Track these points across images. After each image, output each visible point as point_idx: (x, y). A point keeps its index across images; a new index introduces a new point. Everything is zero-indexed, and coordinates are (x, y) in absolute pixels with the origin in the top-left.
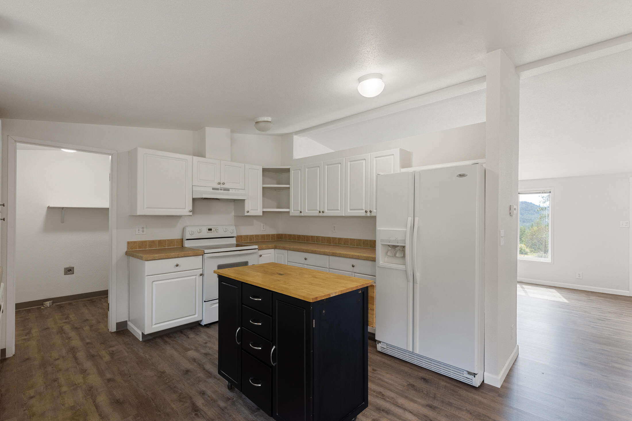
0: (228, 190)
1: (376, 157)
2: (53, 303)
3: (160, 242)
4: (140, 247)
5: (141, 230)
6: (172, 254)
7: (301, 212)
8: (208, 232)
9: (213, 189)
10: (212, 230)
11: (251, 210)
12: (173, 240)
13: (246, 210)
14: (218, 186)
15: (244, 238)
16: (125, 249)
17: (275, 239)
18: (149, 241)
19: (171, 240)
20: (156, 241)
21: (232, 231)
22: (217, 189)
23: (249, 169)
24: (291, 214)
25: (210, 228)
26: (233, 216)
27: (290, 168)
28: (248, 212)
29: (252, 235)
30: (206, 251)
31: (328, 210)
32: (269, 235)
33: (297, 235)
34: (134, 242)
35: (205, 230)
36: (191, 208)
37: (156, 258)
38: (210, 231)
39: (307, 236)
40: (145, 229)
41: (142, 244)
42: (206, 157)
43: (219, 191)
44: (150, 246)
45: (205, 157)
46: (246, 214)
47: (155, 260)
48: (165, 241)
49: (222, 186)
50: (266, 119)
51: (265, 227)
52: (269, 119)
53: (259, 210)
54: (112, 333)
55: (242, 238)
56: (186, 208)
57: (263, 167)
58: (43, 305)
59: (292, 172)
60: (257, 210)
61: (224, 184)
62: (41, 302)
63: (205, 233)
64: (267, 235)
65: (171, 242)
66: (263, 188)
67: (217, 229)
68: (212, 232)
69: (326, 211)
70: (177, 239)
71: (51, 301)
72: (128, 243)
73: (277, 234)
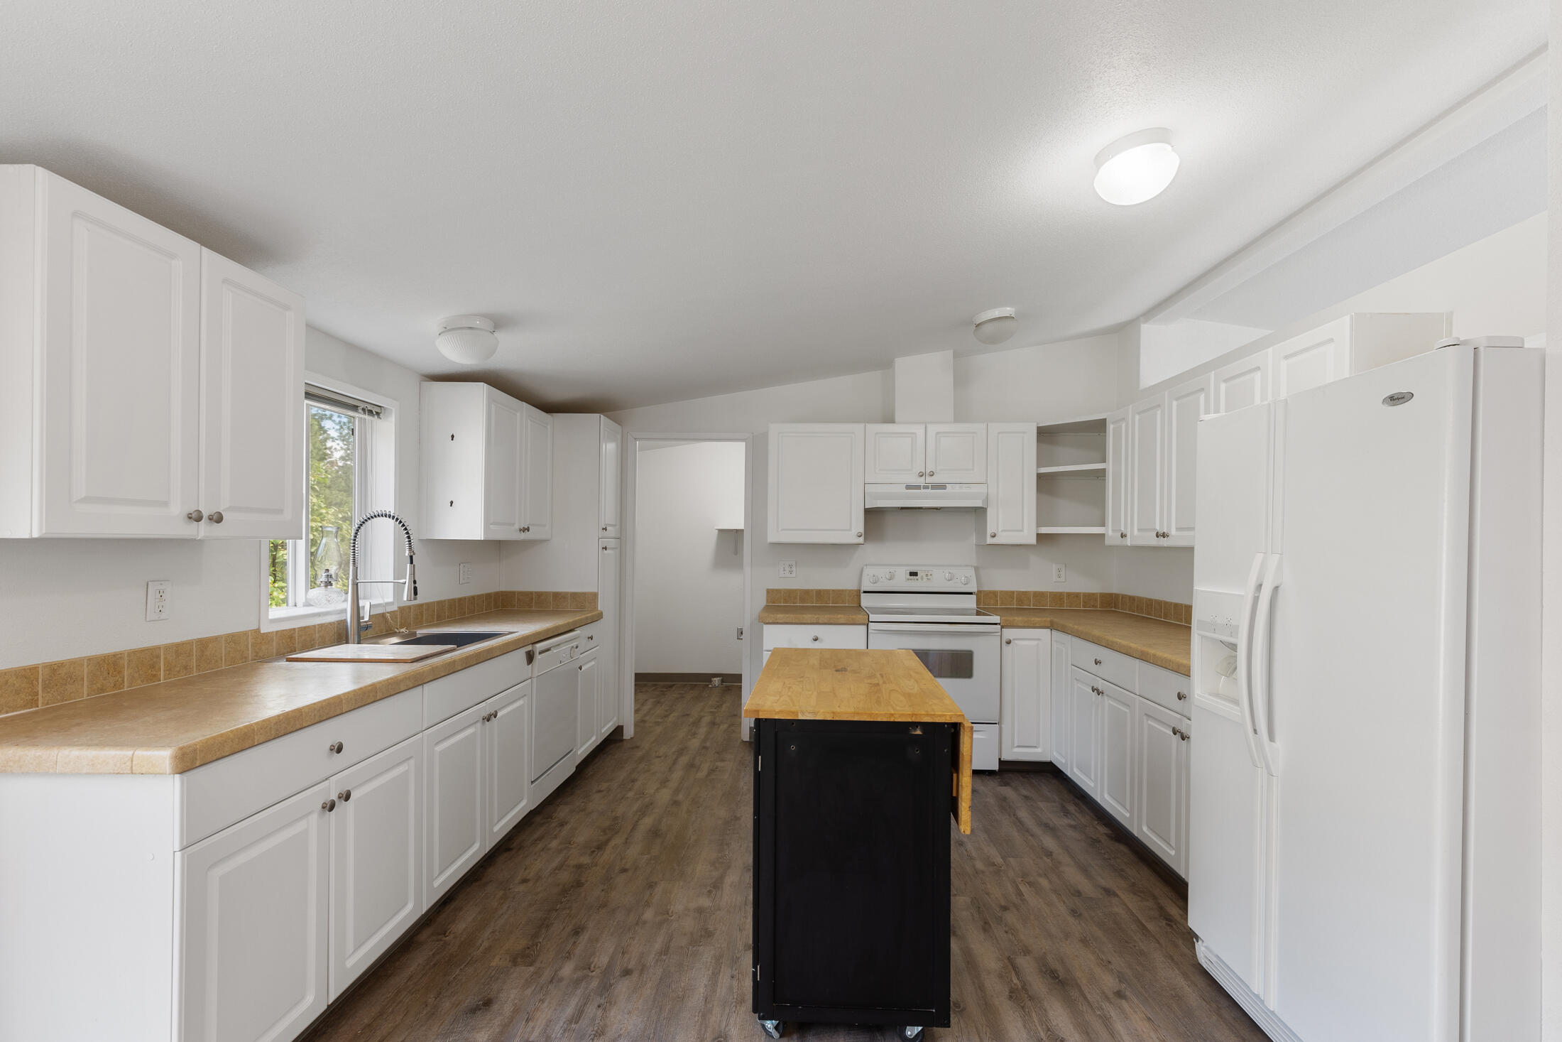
0: (942, 486)
1: (1286, 357)
2: (723, 681)
3: (820, 593)
4: (785, 601)
5: (788, 569)
6: (808, 617)
7: (1123, 536)
8: (908, 579)
9: (908, 487)
10: (917, 575)
11: (1002, 531)
12: (843, 591)
13: (989, 531)
14: (921, 481)
15: (1001, 599)
16: (764, 603)
17: (1096, 607)
18: (800, 590)
19: (839, 591)
20: (812, 590)
21: (965, 578)
22: (918, 487)
23: (999, 433)
24: (1107, 542)
25: (914, 570)
26: (974, 546)
27: (1106, 419)
28: (994, 536)
29: (1026, 592)
30: (872, 617)
31: (1178, 529)
32: (1077, 595)
33: (1147, 599)
34: (777, 590)
35: (902, 574)
36: (862, 530)
37: (778, 621)
38: (915, 577)
39: (1166, 603)
40: (794, 569)
41: (789, 595)
42: (896, 420)
43: (923, 491)
44: (802, 600)
45: (894, 423)
46: (990, 541)
47: (778, 623)
48: (827, 591)
49: (929, 480)
50: (997, 313)
51: (1063, 573)
52: (1008, 311)
53: (1026, 531)
54: (743, 742)
55: (996, 596)
56: (851, 528)
57: (1037, 424)
58: (711, 681)
59: (1110, 428)
60: (1022, 531)
61: (932, 474)
62: (707, 678)
63: (902, 582)
64: (1069, 594)
65: (838, 594)
66: (1040, 477)
67: (930, 573)
68: (917, 580)
69: (1173, 532)
70: (850, 591)
71: (720, 678)
72: (768, 591)
73: (1101, 594)
